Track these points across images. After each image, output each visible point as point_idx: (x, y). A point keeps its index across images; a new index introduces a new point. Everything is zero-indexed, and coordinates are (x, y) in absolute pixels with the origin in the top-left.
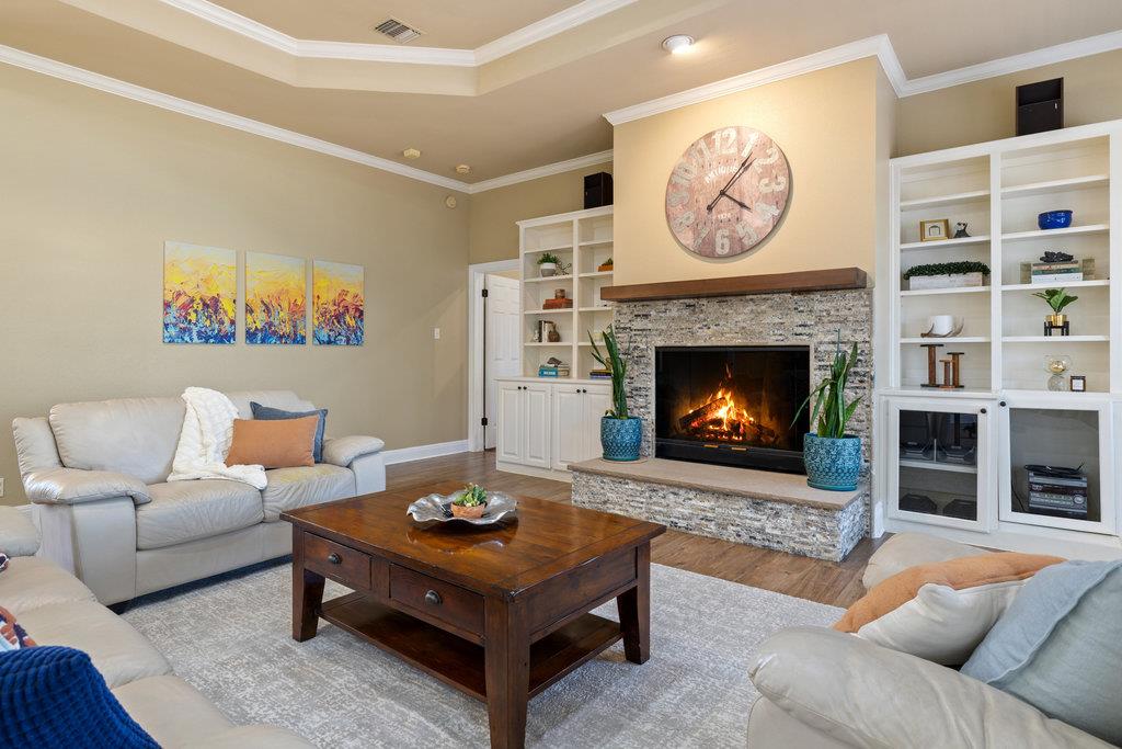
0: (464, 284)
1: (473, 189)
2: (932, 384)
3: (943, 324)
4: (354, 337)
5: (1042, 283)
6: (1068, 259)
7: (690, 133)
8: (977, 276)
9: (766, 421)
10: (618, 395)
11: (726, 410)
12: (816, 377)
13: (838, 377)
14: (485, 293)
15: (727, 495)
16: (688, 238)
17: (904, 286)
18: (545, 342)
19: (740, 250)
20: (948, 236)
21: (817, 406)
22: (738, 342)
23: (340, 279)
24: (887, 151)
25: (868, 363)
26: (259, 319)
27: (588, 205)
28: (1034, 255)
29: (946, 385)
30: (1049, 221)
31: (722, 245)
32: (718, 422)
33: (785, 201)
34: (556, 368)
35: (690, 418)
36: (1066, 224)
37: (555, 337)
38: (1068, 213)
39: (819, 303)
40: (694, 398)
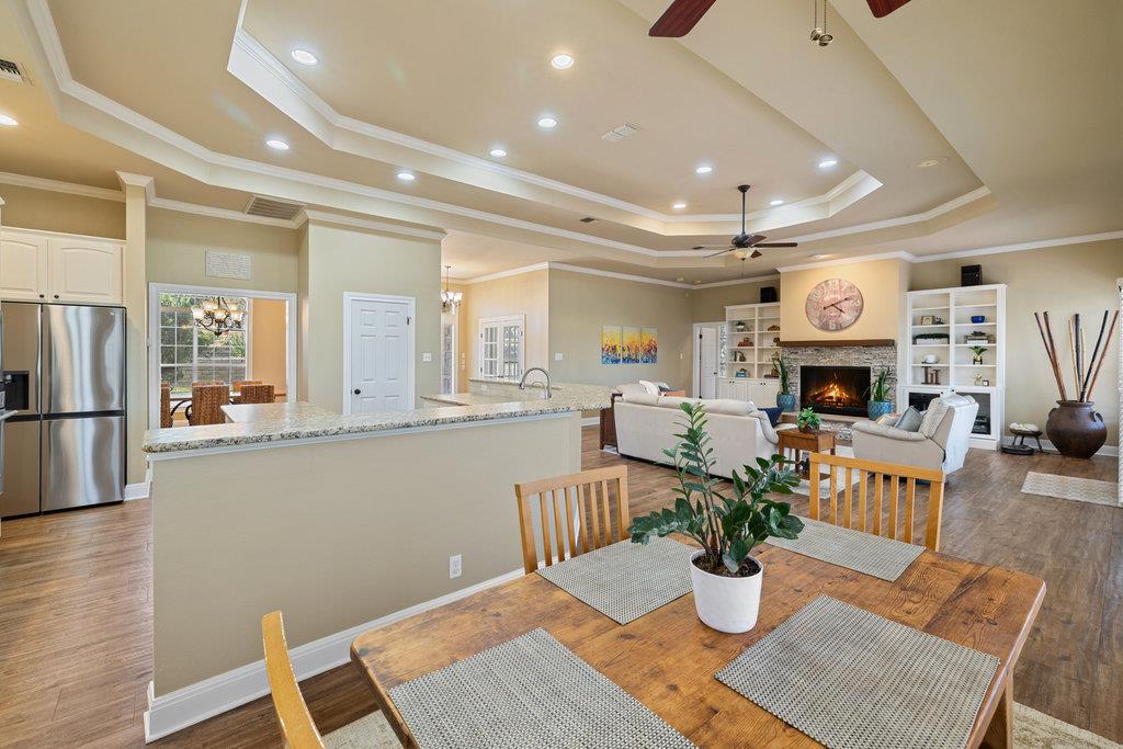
0: (691, 333)
1: (695, 287)
2: (926, 383)
3: (931, 359)
4: (654, 359)
5: (972, 344)
6: (983, 334)
7: (817, 279)
8: (946, 339)
9: (854, 397)
10: (785, 386)
11: (835, 392)
12: (873, 379)
13: (882, 379)
14: (701, 336)
15: (836, 422)
16: (816, 322)
17: (914, 343)
18: (738, 361)
19: (840, 328)
20: (933, 323)
21: (874, 391)
22: (839, 365)
23: (651, 335)
24: (906, 288)
25: (895, 374)
26: (626, 354)
27: (762, 301)
28: (969, 332)
29: (932, 383)
30: (975, 320)
31: (832, 325)
32: (831, 398)
33: (860, 310)
34: (744, 373)
35: (815, 397)
36: (982, 321)
37: (743, 359)
38: (983, 317)
39: (875, 351)
40: (818, 387)
